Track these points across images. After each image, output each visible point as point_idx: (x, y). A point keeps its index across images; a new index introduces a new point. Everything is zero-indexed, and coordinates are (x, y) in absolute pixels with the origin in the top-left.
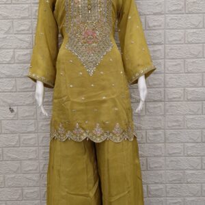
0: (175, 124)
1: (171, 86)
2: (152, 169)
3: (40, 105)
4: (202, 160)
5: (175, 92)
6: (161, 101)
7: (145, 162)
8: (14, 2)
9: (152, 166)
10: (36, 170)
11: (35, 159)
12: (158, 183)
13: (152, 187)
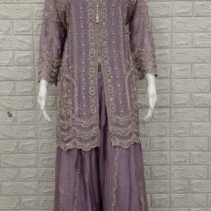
0: (180, 131)
1: (177, 91)
2: (156, 178)
3: (42, 109)
4: (208, 168)
5: (181, 98)
6: (166, 107)
7: (148, 170)
8: (14, 1)
9: (156, 175)
10: (34, 178)
11: (34, 167)
12: (162, 193)
13: (156, 197)
